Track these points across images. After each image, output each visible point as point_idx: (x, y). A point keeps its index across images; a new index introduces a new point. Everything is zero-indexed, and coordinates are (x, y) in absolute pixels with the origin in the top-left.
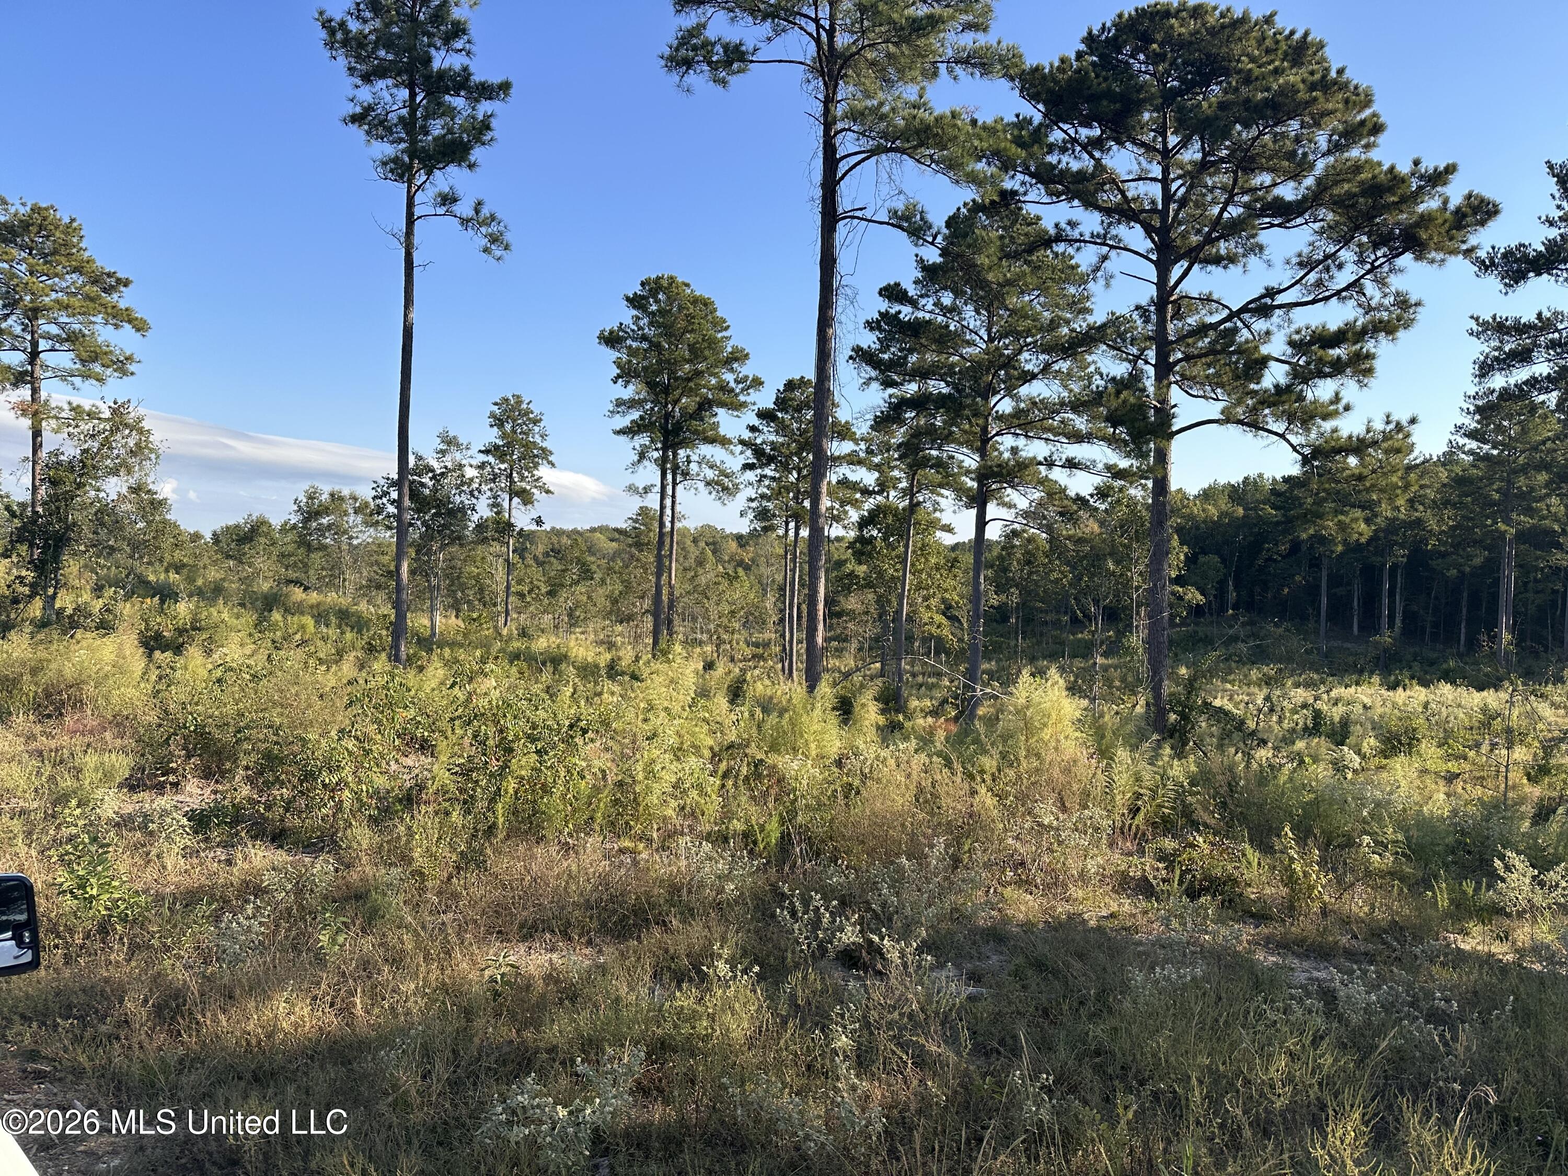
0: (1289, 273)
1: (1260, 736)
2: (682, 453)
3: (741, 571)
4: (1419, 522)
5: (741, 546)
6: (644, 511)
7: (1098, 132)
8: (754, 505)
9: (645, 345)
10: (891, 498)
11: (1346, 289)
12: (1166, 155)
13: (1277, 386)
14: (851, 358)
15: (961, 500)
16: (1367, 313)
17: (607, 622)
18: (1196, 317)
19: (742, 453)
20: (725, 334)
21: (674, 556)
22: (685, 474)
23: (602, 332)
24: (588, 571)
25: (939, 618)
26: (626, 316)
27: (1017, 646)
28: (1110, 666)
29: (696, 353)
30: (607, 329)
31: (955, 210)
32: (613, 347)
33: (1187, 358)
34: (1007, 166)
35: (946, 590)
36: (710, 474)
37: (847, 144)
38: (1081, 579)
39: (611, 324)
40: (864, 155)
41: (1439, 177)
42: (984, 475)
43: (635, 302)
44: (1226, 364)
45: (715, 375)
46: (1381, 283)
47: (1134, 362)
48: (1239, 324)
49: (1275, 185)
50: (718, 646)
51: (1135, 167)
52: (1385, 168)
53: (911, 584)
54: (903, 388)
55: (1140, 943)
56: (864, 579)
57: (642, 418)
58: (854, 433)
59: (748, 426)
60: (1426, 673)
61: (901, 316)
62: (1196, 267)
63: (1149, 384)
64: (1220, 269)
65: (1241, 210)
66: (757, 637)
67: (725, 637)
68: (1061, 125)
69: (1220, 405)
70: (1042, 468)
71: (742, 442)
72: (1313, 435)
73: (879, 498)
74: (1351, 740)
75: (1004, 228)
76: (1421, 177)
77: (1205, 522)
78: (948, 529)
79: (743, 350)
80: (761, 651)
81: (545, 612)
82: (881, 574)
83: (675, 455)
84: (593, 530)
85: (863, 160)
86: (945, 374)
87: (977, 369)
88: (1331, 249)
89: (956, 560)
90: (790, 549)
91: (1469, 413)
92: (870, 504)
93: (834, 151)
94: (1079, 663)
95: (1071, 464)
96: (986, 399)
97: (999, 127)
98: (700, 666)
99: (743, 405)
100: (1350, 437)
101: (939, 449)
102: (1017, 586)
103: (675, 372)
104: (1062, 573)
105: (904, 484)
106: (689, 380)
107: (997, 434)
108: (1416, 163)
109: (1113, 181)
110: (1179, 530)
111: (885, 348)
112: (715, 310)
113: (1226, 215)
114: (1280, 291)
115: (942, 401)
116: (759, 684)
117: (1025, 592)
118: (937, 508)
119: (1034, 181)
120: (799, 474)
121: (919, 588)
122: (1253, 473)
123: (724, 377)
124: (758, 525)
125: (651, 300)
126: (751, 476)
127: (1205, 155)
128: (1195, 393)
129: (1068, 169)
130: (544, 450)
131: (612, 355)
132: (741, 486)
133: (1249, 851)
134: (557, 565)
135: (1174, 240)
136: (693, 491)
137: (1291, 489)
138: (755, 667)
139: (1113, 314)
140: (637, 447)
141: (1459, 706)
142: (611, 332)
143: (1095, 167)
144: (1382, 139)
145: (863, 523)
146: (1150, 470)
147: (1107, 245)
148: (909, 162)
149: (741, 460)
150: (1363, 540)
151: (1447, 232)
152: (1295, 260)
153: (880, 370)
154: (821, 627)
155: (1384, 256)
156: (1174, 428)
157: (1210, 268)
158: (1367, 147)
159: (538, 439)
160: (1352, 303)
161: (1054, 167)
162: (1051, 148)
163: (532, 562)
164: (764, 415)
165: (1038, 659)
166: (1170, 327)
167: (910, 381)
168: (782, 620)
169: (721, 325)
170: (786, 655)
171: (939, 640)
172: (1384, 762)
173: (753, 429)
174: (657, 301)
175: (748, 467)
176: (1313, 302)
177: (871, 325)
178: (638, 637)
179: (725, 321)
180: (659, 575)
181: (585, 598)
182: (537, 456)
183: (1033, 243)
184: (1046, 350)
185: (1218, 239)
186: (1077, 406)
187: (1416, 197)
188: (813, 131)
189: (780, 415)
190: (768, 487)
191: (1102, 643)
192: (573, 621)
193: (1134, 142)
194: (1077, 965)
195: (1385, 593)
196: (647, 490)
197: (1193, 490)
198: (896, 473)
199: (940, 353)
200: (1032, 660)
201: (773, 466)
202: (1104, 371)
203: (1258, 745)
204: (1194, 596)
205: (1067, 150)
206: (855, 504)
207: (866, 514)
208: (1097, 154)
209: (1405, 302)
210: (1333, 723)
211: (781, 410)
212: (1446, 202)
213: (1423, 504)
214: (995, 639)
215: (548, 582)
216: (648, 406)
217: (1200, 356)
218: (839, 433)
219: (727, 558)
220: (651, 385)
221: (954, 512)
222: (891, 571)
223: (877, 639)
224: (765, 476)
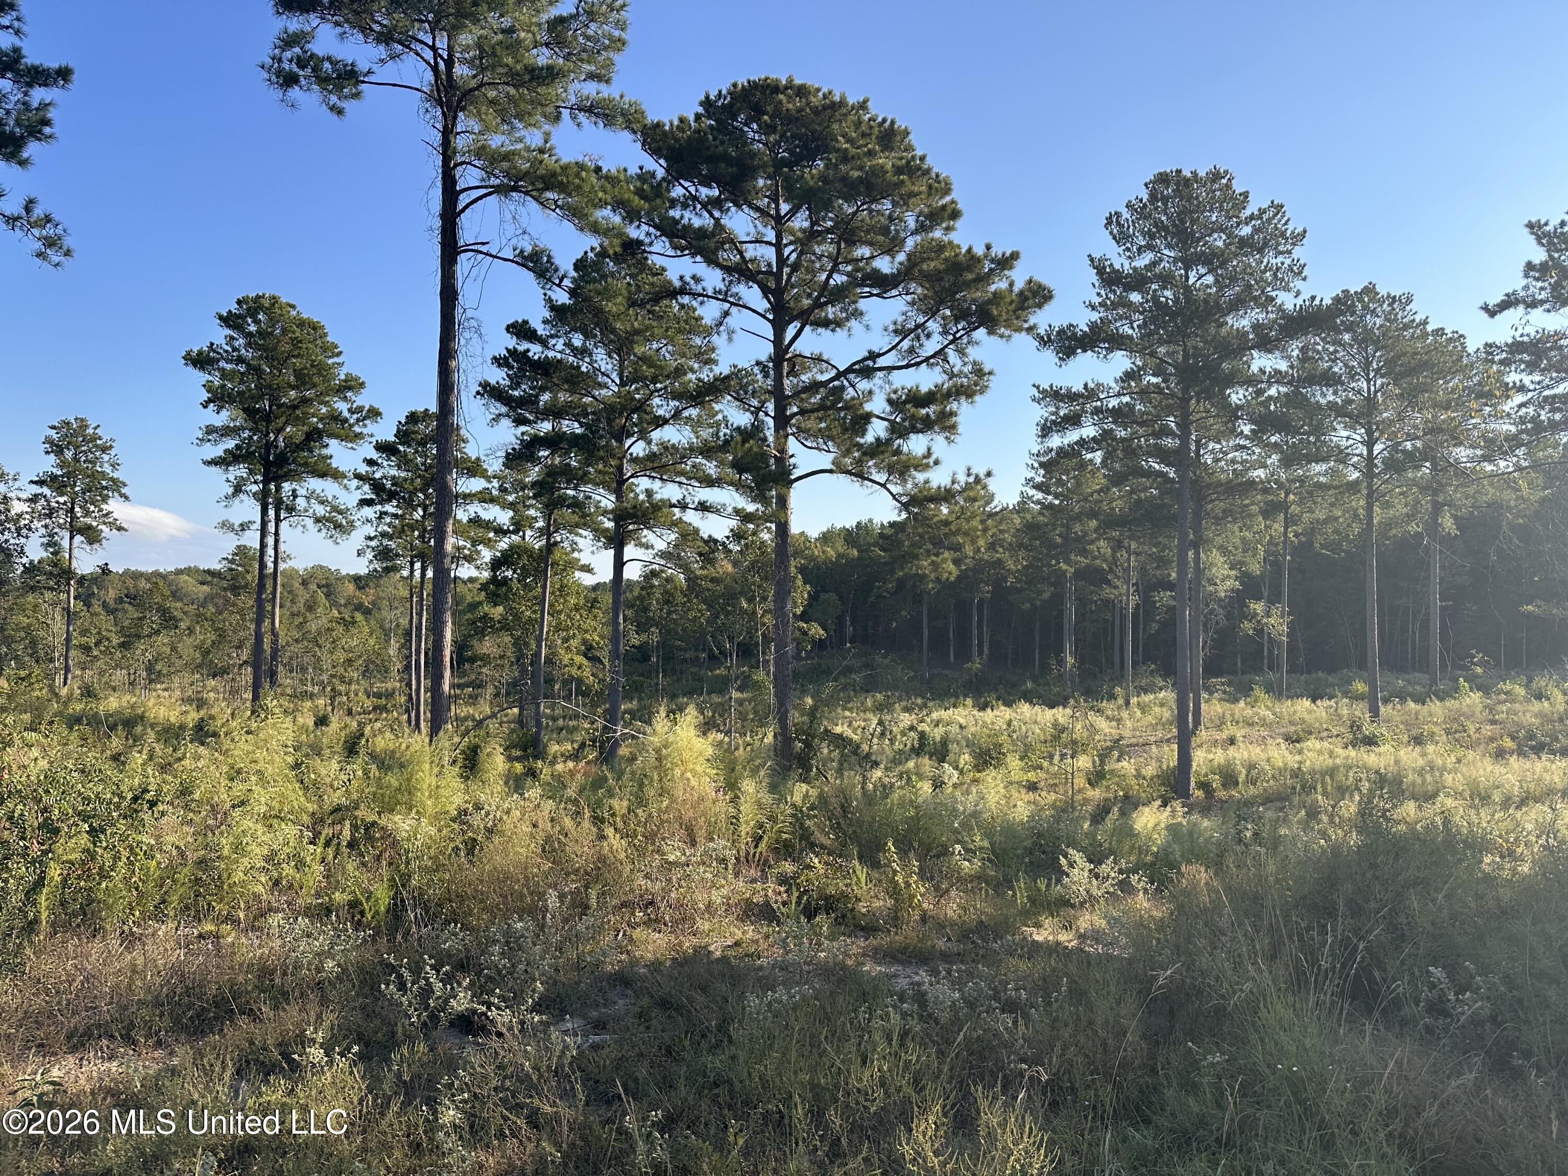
0: (887, 339)
1: (873, 758)
2: (287, 487)
3: (359, 617)
4: (1000, 562)
5: (360, 588)
6: (241, 551)
7: (716, 192)
8: (373, 543)
9: (242, 368)
10: (527, 538)
11: (933, 356)
12: (779, 221)
13: (878, 439)
14: (478, 393)
15: (599, 541)
16: (950, 379)
17: (197, 676)
18: (809, 375)
19: (358, 488)
20: (336, 360)
21: (278, 601)
22: (291, 509)
23: (188, 353)
24: (171, 618)
25: (579, 659)
26: (220, 335)
27: (657, 684)
28: (745, 700)
29: (302, 380)
30: (195, 350)
31: (582, 254)
32: (202, 368)
33: (802, 412)
34: (632, 216)
35: (586, 631)
36: (320, 510)
37: (469, 176)
38: (717, 617)
39: (199, 345)
40: (484, 191)
41: (1006, 262)
42: (620, 516)
43: (228, 320)
44: (835, 419)
45: (326, 403)
46: (961, 352)
47: (755, 414)
48: (845, 383)
49: (873, 257)
50: (332, 699)
51: (753, 230)
52: (964, 251)
53: (549, 625)
54: (538, 426)
55: (761, 968)
56: (499, 622)
57: (238, 447)
58: (486, 470)
59: (365, 460)
60: (1009, 694)
61: (530, 354)
62: (808, 328)
63: (770, 434)
64: (829, 332)
65: (845, 278)
66: (378, 686)
67: (342, 688)
68: (682, 182)
69: (831, 456)
70: (676, 510)
71: (358, 476)
72: (909, 486)
73: (513, 537)
74: (951, 757)
75: (631, 276)
76: (992, 261)
77: (825, 562)
78: (587, 569)
79: (357, 379)
80: (383, 701)
81: (118, 666)
82: (517, 616)
83: (278, 489)
84: (179, 572)
85: (485, 195)
86: (578, 414)
87: (611, 410)
88: (921, 320)
89: (595, 600)
90: (415, 591)
91: (1033, 468)
92: (504, 544)
93: (454, 182)
94: (716, 699)
95: (703, 507)
96: (621, 441)
97: (622, 177)
98: (310, 722)
99: (359, 436)
100: (939, 487)
101: (575, 489)
102: (657, 626)
103: (278, 398)
104: (700, 611)
105: (541, 524)
106: (295, 407)
107: (632, 476)
108: (988, 247)
109: (732, 241)
110: (802, 570)
111: (515, 385)
112: (326, 335)
113: (832, 282)
114: (880, 355)
115: (575, 441)
116: (379, 738)
117: (666, 632)
118: (574, 548)
119: (659, 233)
120: (425, 511)
121: (558, 629)
122: (864, 519)
123: (336, 406)
124: (377, 566)
125: (249, 320)
126: (369, 512)
127: (813, 224)
128: (809, 444)
129: (690, 225)
130: (113, 480)
131: (202, 377)
132: (357, 524)
133: (858, 867)
134: (133, 612)
135: (788, 302)
136: (300, 528)
137: (896, 533)
138: (376, 720)
139: (735, 366)
140: (232, 478)
141: (1036, 722)
142: (200, 353)
143: (714, 226)
144: (958, 224)
145: (496, 564)
146: (773, 514)
147: (729, 302)
148: (533, 205)
149: (358, 496)
150: (952, 579)
151: (1014, 312)
152: (891, 328)
153: (511, 407)
154: (447, 673)
155: (963, 329)
156: (792, 477)
157: (820, 330)
158: (948, 229)
159: (107, 469)
160: (938, 369)
161: (677, 222)
162: (673, 203)
163: (99, 610)
164: (384, 448)
165: (678, 697)
166: (786, 382)
167: (543, 420)
168: (408, 668)
169: (331, 350)
170: (412, 705)
171: (580, 681)
172: (978, 775)
173: (371, 462)
174: (257, 322)
175: (365, 502)
176: (907, 366)
177: (499, 362)
178: (234, 692)
179: (336, 347)
180: (259, 622)
181: (168, 650)
182: (106, 488)
183: (659, 292)
184: (676, 396)
185: (826, 304)
186: (707, 451)
187: (986, 279)
188: (431, 160)
189: (401, 448)
190: (389, 525)
191: (737, 678)
192: (153, 676)
193: (750, 206)
194: (700, 998)
195: (975, 625)
196: (244, 527)
197: (814, 533)
198: (532, 512)
199: (572, 393)
200: (673, 697)
201: (395, 503)
202: (731, 420)
203: (872, 767)
204: (816, 630)
205: (688, 206)
206: (488, 543)
207: (498, 554)
208: (717, 214)
209: (980, 370)
210: (935, 743)
211: (403, 444)
212: (1011, 284)
213: (1002, 547)
214: (635, 678)
215: (122, 631)
216: (246, 434)
217: (812, 411)
218: (468, 469)
219: (343, 602)
220: (250, 412)
221: (593, 553)
222: (528, 613)
223: (514, 684)
224: (386, 513)
